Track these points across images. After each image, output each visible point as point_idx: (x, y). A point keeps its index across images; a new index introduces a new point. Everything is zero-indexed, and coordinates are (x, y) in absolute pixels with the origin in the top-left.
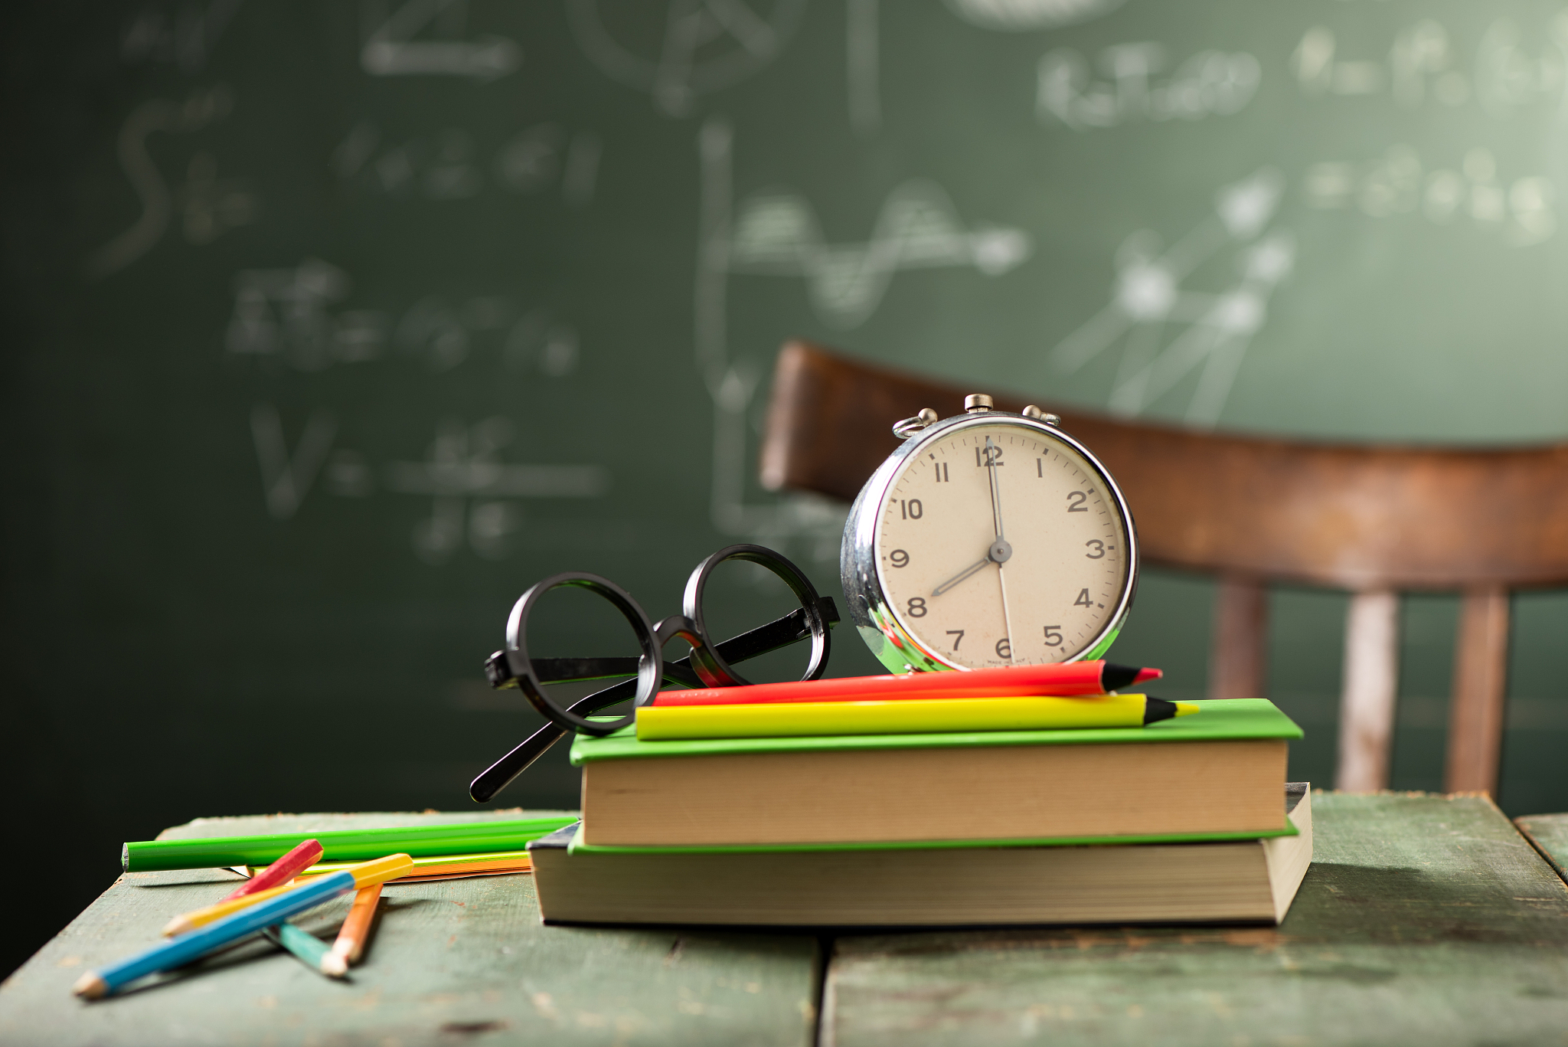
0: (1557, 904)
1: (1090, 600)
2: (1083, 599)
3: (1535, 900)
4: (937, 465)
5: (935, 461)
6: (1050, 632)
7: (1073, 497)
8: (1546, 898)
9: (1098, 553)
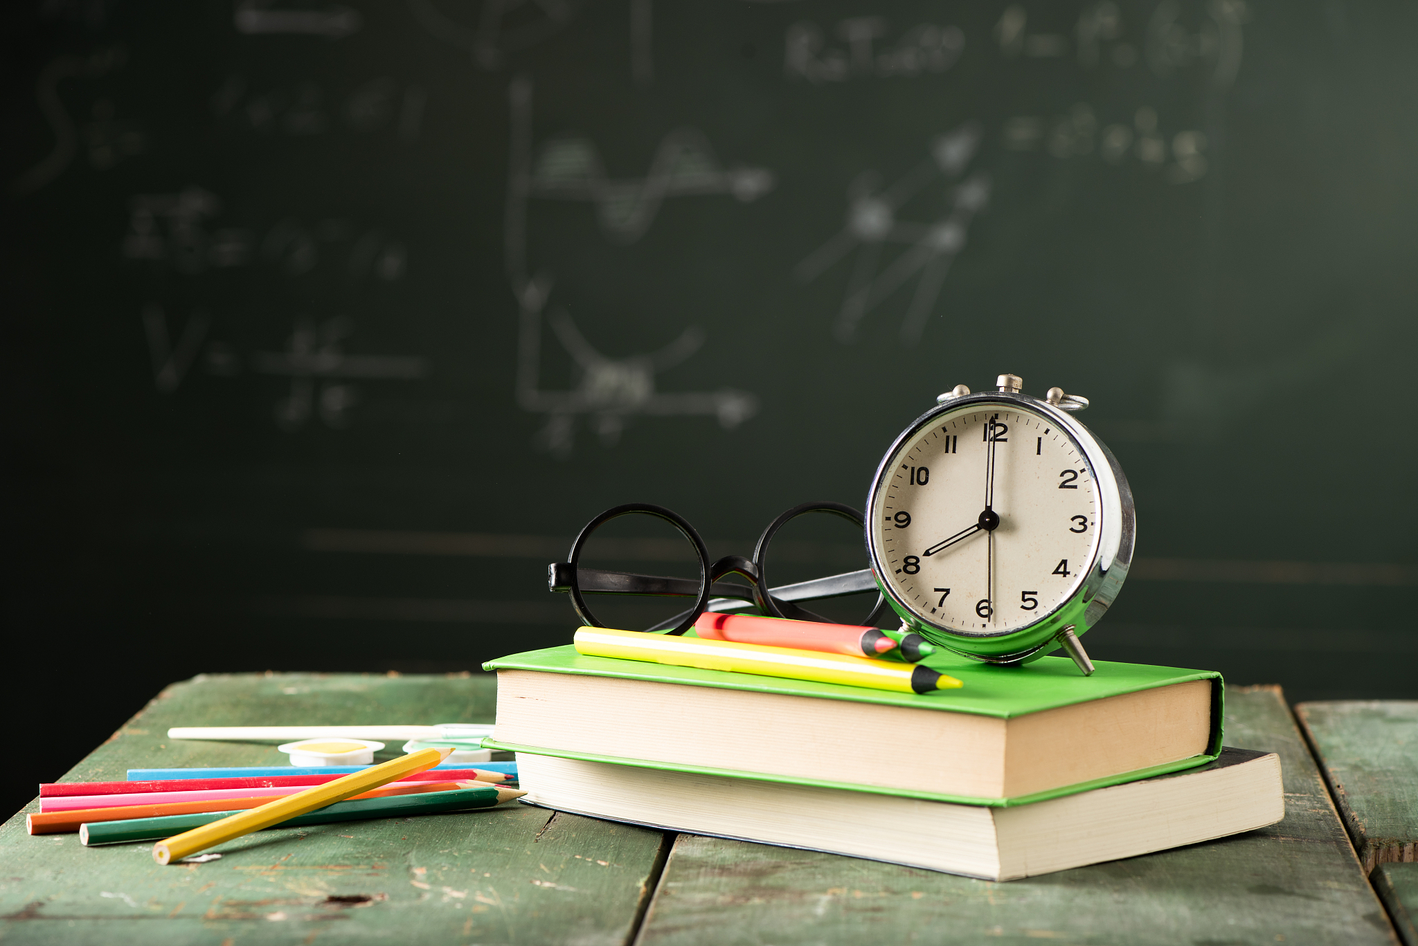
0: (1309, 800)
1: (1067, 571)
2: (1061, 569)
3: (1291, 795)
4: (948, 438)
5: (947, 434)
6: (1027, 596)
7: (1066, 475)
8: (1301, 793)
9: (1082, 527)
